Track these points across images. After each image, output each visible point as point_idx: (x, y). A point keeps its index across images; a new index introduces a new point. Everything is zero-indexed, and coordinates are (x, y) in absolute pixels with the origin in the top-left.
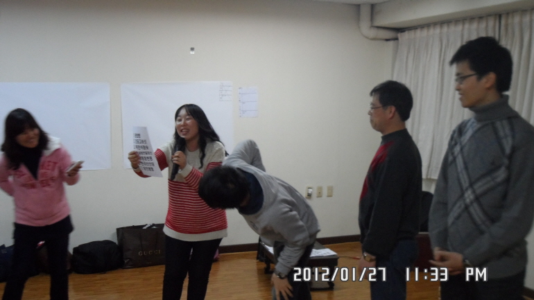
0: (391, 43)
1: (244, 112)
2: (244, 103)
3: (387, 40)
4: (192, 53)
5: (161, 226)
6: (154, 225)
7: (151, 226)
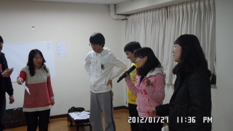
0: (125, 21)
1: (59, 55)
2: (59, 51)
3: (123, 20)
4: (33, 29)
5: (21, 109)
6: (19, 108)
7: (17, 109)
